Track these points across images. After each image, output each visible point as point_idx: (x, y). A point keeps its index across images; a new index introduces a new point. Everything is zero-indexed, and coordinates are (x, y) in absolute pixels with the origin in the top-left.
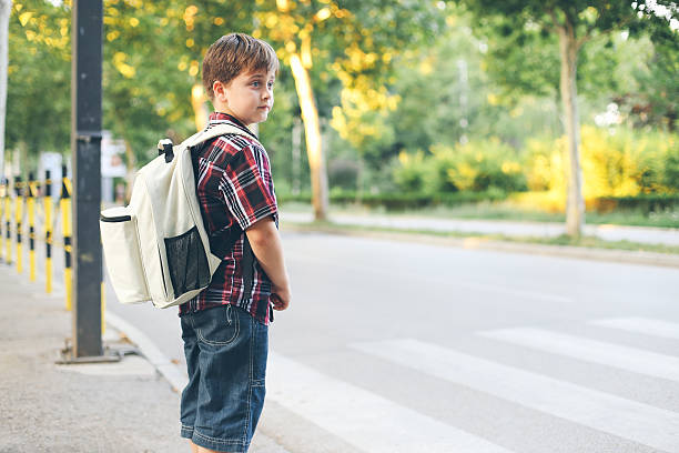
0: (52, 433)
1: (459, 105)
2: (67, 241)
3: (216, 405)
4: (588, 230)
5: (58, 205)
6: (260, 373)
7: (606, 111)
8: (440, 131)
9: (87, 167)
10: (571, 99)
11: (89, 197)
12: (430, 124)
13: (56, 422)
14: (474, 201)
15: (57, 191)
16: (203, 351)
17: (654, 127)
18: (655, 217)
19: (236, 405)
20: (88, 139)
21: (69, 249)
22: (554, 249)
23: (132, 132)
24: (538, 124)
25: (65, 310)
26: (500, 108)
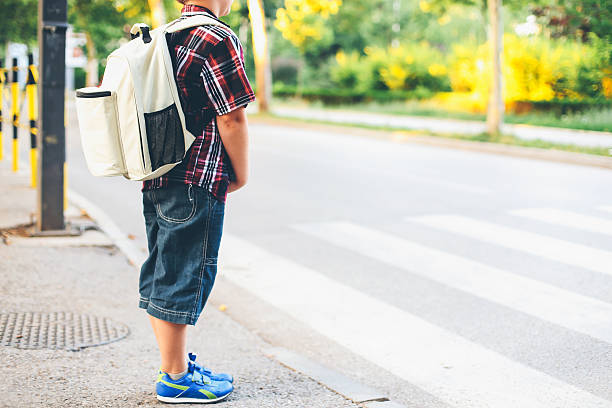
0: (18, 300)
1: (391, 11)
2: (33, 124)
3: (170, 278)
4: (507, 129)
5: (25, 90)
6: (213, 252)
7: (525, 21)
8: (375, 34)
9: (53, 55)
10: (496, 10)
11: (54, 83)
12: (365, 28)
13: (22, 291)
14: (403, 99)
15: (23, 77)
16: (161, 227)
17: (569, 38)
18: (567, 119)
19: (188, 281)
20: (54, 29)
21: (35, 131)
22: (477, 145)
23: (93, 26)
24: (464, 31)
25: (31, 187)
26: (430, 15)
